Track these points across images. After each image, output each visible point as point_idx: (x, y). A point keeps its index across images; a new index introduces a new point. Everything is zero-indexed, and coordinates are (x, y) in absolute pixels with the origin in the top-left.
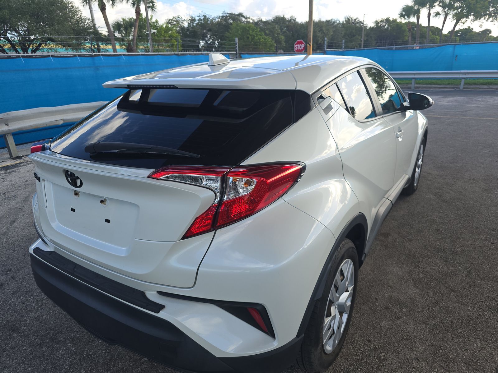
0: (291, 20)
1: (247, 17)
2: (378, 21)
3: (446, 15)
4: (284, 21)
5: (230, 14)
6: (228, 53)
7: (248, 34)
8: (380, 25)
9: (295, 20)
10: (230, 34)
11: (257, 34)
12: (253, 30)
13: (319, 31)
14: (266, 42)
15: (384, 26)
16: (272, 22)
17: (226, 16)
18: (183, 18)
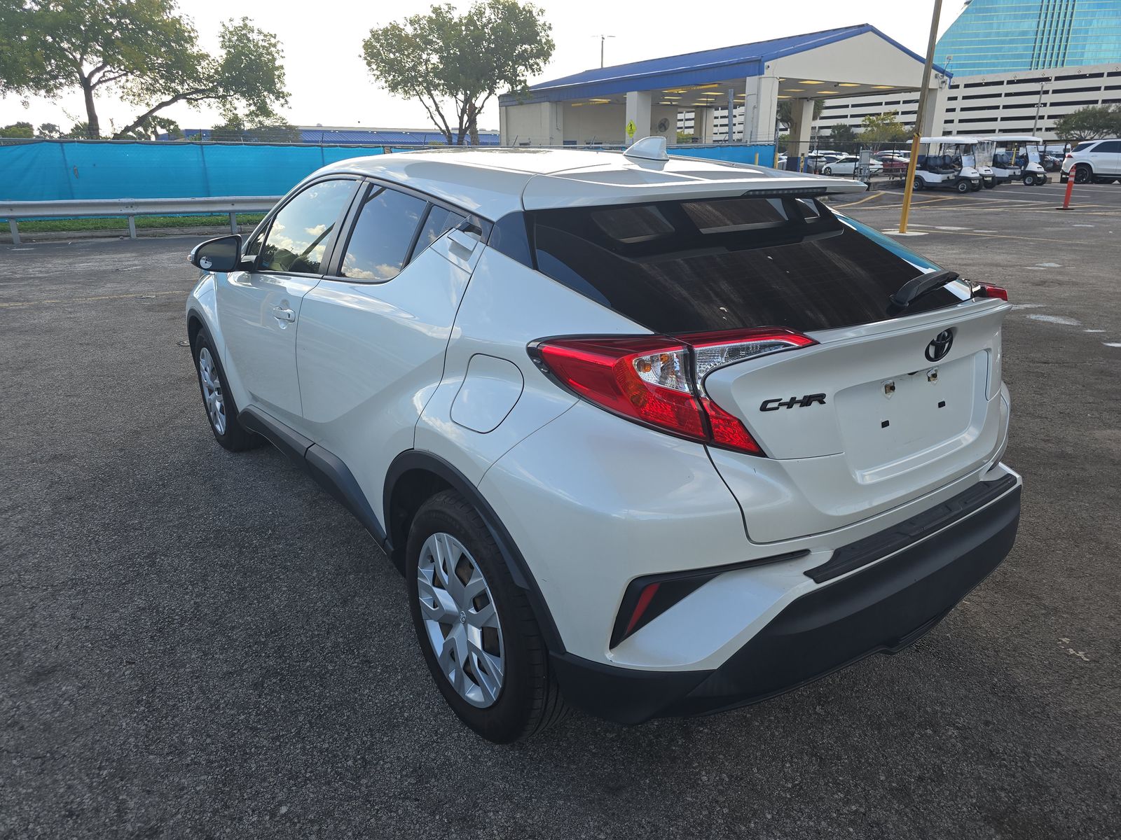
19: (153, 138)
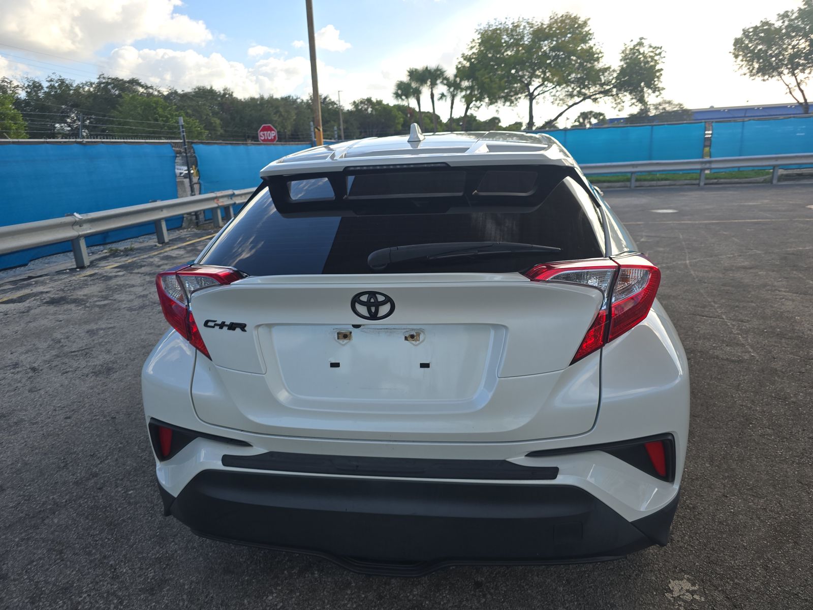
0: (225, 94)
1: (146, 86)
2: (357, 102)
3: (453, 96)
4: (214, 96)
5: (113, 79)
6: (169, 141)
7: (155, 113)
8: (360, 107)
9: (231, 95)
10: (120, 112)
11: (173, 114)
12: (164, 108)
13: (275, 113)
14: (190, 127)
15: (366, 110)
16: (193, 96)
17: (107, 84)
18: (15, 83)
19: (588, 126)
